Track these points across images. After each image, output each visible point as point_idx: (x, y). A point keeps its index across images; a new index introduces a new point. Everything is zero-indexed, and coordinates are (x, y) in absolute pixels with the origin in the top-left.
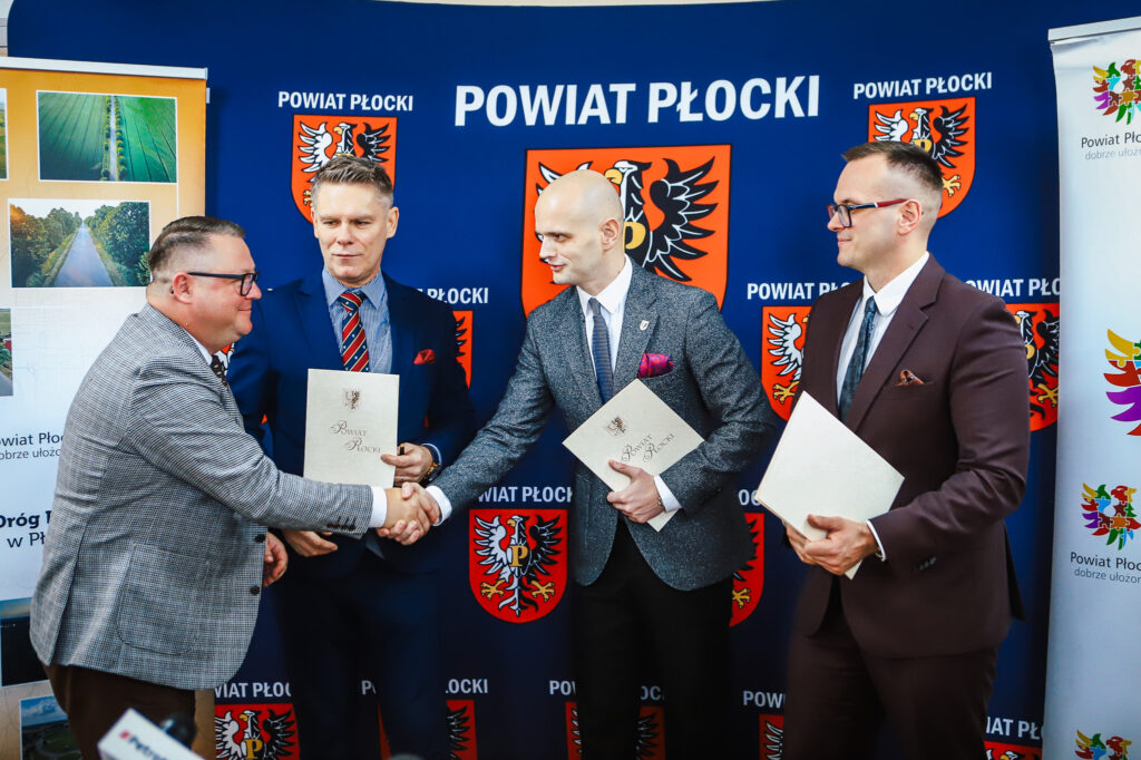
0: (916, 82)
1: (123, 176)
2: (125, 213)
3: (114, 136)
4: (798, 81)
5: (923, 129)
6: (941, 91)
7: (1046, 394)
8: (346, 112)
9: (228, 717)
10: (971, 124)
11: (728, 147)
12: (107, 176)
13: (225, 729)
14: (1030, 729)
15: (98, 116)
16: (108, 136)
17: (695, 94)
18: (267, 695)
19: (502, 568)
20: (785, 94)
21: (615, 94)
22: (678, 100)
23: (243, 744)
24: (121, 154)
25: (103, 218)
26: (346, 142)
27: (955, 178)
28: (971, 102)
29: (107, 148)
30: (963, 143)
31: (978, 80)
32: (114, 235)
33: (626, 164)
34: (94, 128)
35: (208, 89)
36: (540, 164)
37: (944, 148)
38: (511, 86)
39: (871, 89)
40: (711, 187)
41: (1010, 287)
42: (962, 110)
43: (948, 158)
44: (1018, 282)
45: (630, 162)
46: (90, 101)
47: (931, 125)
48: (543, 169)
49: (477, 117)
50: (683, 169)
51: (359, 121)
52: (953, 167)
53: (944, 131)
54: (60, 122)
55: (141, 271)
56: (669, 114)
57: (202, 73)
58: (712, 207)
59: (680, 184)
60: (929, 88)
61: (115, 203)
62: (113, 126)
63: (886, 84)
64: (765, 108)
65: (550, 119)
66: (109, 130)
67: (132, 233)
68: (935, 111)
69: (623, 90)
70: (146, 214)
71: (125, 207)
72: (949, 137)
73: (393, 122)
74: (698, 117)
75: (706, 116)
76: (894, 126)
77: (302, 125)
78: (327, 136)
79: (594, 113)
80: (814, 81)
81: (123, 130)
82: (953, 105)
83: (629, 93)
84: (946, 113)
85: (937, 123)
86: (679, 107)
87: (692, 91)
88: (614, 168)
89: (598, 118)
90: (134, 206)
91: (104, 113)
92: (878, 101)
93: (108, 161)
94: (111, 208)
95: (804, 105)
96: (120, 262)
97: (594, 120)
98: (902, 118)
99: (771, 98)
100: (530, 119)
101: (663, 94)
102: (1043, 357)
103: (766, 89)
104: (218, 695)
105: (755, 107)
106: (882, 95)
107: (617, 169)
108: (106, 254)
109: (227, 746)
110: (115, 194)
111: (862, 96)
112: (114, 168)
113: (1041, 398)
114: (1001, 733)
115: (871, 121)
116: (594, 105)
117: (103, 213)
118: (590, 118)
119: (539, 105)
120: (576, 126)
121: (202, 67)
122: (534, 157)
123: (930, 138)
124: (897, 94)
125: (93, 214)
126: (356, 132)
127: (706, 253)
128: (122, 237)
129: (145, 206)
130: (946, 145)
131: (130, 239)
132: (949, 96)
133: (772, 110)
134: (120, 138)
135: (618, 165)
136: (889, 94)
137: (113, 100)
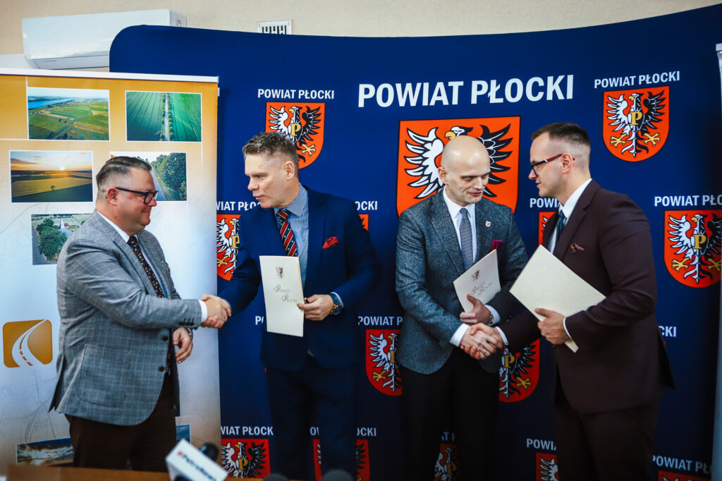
0: (633, 78)
1: (172, 138)
2: (173, 159)
3: (167, 116)
4: (560, 78)
5: (637, 106)
6: (648, 82)
7: (713, 265)
8: (296, 100)
9: (229, 446)
10: (666, 102)
11: (519, 118)
12: (163, 138)
13: (227, 453)
14: (703, 467)
15: (158, 103)
16: (164, 116)
17: (499, 87)
18: (250, 434)
19: (384, 364)
20: (553, 86)
21: (452, 87)
22: (489, 90)
23: (237, 461)
24: (171, 126)
25: (161, 162)
26: (296, 118)
27: (657, 135)
28: (667, 89)
29: (163, 123)
30: (662, 114)
31: (671, 76)
32: (167, 172)
33: (457, 129)
34: (156, 111)
35: (219, 89)
36: (408, 129)
37: (650, 117)
38: (391, 84)
39: (605, 82)
40: (508, 141)
41: (691, 200)
42: (661, 94)
43: (652, 123)
44: (696, 197)
45: (460, 127)
46: (154, 96)
47: (642, 103)
48: (409, 132)
49: (371, 102)
50: (491, 131)
51: (303, 105)
52: (655, 128)
53: (650, 107)
54: (138, 108)
55: (182, 192)
56: (484, 99)
57: (215, 79)
58: (509, 153)
59: (490, 140)
60: (640, 81)
61: (168, 154)
62: (167, 110)
63: (614, 79)
64: (541, 95)
65: (413, 103)
66: (164, 112)
67: (177, 170)
68: (644, 95)
69: (456, 85)
70: (184, 159)
71: (173, 155)
72: (653, 110)
73: (322, 106)
74: (501, 100)
75: (505, 100)
76: (619, 104)
77: (270, 107)
78: (285, 114)
79: (439, 98)
80: (570, 78)
81: (172, 112)
82: (655, 91)
83: (459, 87)
84: (651, 96)
85: (646, 102)
86: (489, 94)
87: (497, 86)
88: (451, 131)
89: (441, 102)
90: (178, 155)
91: (162, 102)
92: (609, 89)
93: (164, 130)
94: (165, 156)
95: (564, 92)
96: (170, 187)
97: (439, 103)
98: (624, 100)
99: (544, 89)
100: (402, 103)
101: (480, 88)
102: (711, 242)
103: (541, 83)
104: (223, 433)
105: (535, 94)
106: (612, 86)
107: (453, 131)
108: (162, 182)
109: (228, 462)
110: (167, 148)
111: (599, 86)
112: (167, 133)
113: (710, 267)
114: (685, 468)
115: (605, 102)
116: (439, 94)
117: (161, 159)
118: (437, 102)
119: (408, 94)
120: (429, 107)
121: (216, 76)
122: (404, 125)
123: (641, 111)
124: (621, 85)
125: (156, 160)
126: (302, 111)
127: (505, 181)
128: (171, 172)
129: (184, 155)
130: (651, 115)
131: (176, 174)
132: (653, 85)
133: (545, 96)
134: (170, 117)
135: (453, 129)
136: (616, 85)
137: (167, 95)
